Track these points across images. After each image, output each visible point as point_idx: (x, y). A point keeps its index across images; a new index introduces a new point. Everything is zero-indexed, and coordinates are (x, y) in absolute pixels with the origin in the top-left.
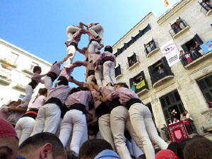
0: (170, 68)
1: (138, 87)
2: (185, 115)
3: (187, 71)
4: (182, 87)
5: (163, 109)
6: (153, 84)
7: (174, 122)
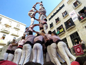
0: (74, 22)
1: (61, 31)
2: (81, 42)
3: (81, 23)
4: (79, 30)
5: (71, 40)
6: (67, 30)
7: (76, 45)
